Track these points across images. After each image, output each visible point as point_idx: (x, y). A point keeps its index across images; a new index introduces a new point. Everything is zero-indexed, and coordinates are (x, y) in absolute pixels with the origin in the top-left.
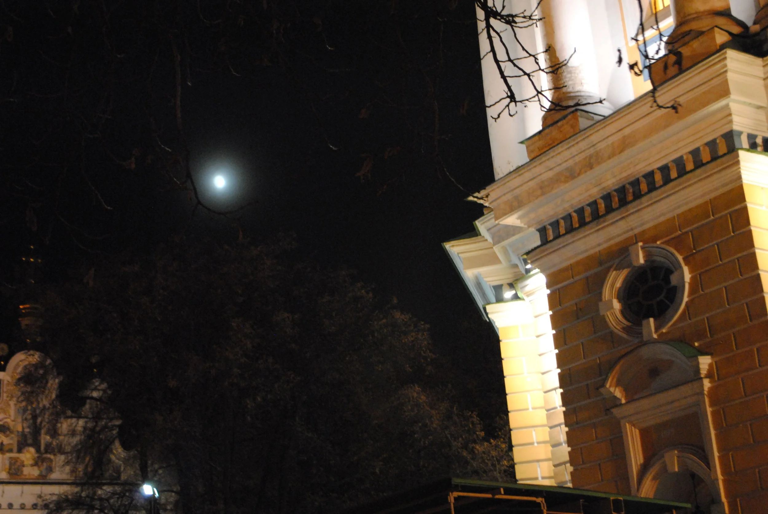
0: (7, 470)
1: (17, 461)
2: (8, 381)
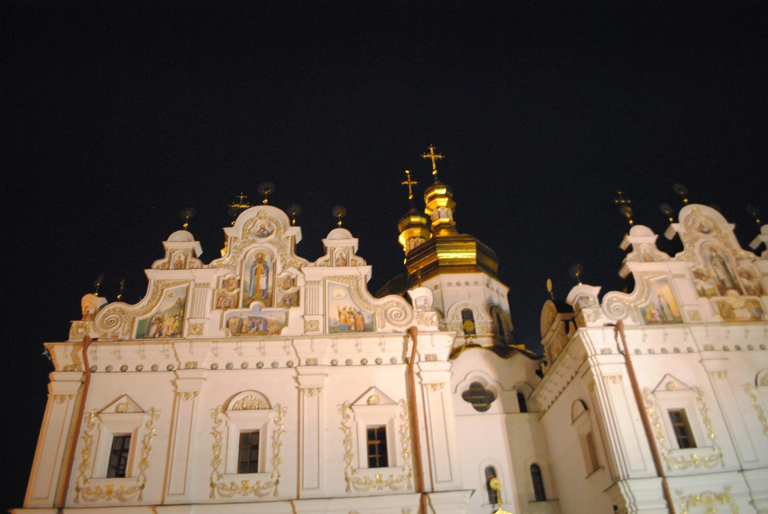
1: (725, 304)
2: (684, 233)
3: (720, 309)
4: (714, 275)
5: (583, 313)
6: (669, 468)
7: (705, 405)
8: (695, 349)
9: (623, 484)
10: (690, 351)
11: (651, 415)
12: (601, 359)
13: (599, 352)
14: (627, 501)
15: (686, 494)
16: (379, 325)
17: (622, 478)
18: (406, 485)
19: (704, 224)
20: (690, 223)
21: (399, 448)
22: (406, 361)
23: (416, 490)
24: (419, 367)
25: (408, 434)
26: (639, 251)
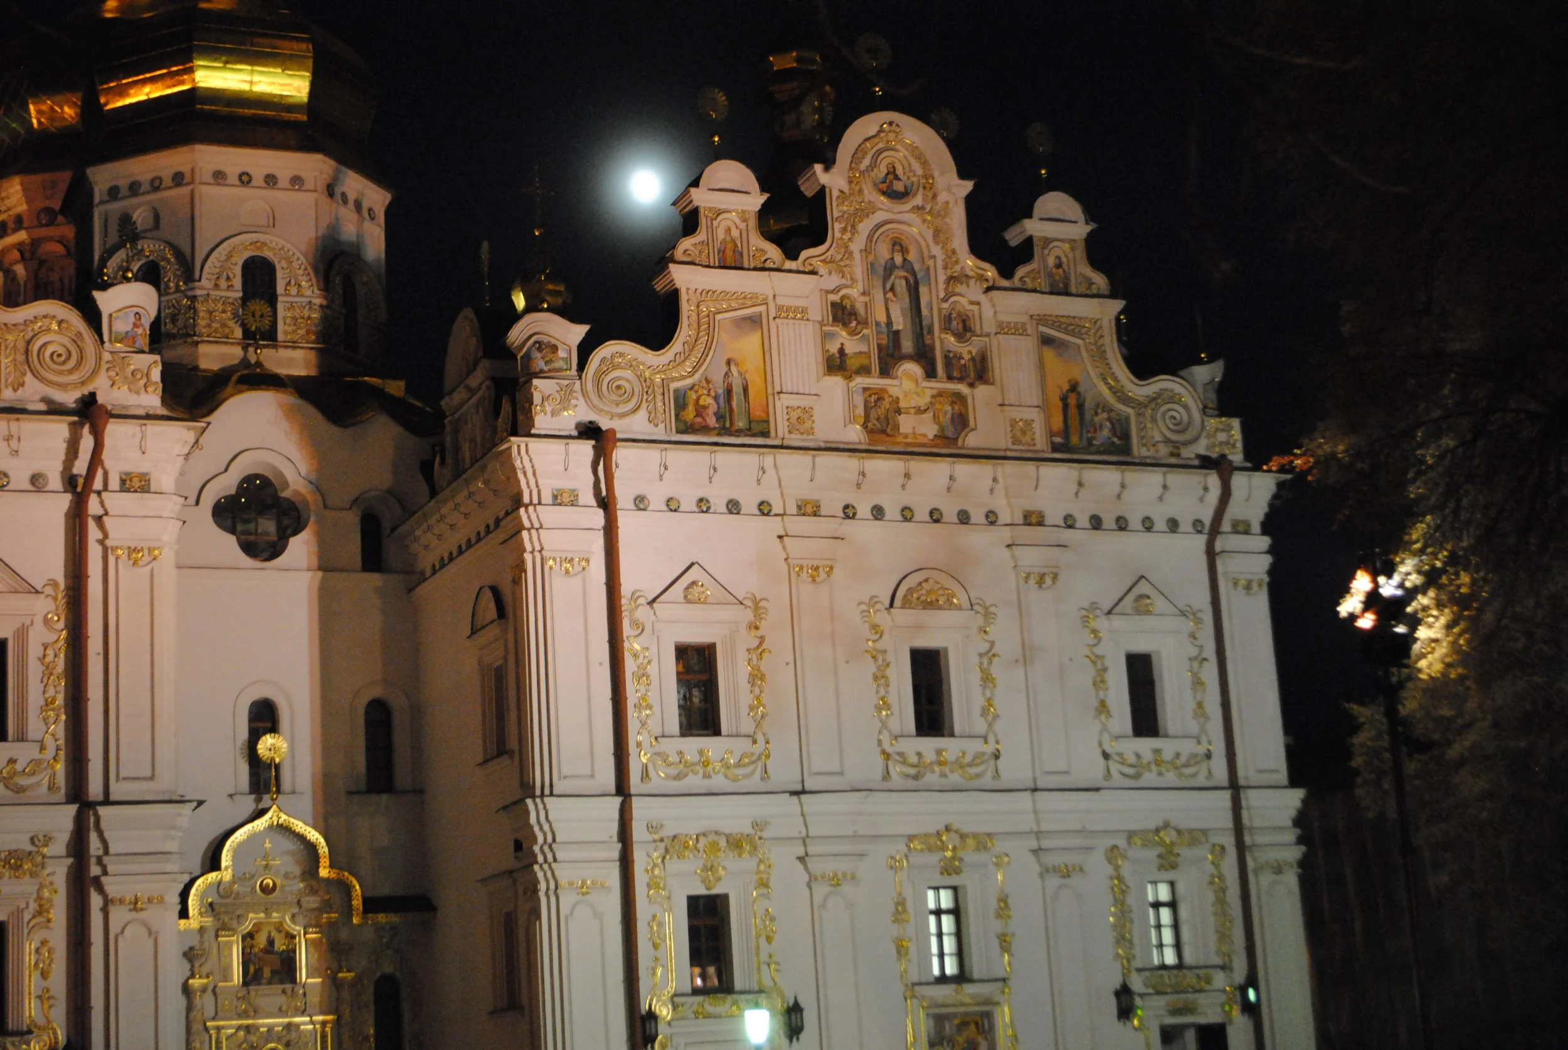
0: (862, 421)
1: (880, 399)
2: (842, 192)
3: (867, 409)
4: (882, 317)
5: (533, 390)
6: (645, 775)
7: (762, 639)
8: (777, 508)
9: (536, 805)
10: (764, 509)
11: (635, 656)
12: (548, 515)
13: (547, 498)
14: (540, 839)
15: (668, 832)
16: (6, 380)
17: (538, 792)
18: (45, 782)
19: (900, 171)
20: (866, 162)
21: (35, 698)
22: (70, 482)
23: (67, 795)
24: (102, 504)
25: (60, 665)
26: (711, 230)
